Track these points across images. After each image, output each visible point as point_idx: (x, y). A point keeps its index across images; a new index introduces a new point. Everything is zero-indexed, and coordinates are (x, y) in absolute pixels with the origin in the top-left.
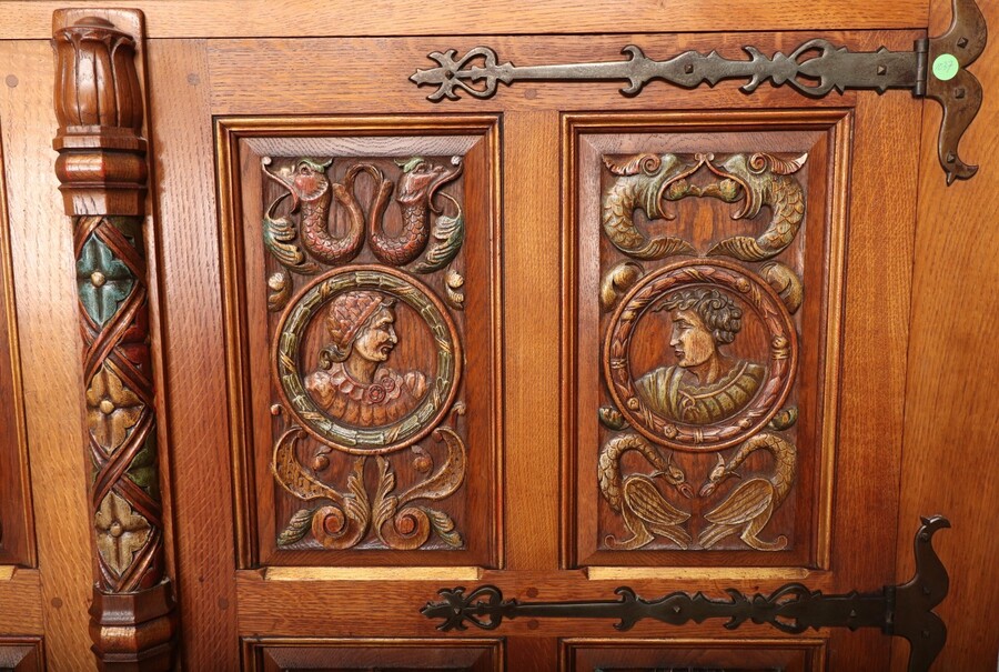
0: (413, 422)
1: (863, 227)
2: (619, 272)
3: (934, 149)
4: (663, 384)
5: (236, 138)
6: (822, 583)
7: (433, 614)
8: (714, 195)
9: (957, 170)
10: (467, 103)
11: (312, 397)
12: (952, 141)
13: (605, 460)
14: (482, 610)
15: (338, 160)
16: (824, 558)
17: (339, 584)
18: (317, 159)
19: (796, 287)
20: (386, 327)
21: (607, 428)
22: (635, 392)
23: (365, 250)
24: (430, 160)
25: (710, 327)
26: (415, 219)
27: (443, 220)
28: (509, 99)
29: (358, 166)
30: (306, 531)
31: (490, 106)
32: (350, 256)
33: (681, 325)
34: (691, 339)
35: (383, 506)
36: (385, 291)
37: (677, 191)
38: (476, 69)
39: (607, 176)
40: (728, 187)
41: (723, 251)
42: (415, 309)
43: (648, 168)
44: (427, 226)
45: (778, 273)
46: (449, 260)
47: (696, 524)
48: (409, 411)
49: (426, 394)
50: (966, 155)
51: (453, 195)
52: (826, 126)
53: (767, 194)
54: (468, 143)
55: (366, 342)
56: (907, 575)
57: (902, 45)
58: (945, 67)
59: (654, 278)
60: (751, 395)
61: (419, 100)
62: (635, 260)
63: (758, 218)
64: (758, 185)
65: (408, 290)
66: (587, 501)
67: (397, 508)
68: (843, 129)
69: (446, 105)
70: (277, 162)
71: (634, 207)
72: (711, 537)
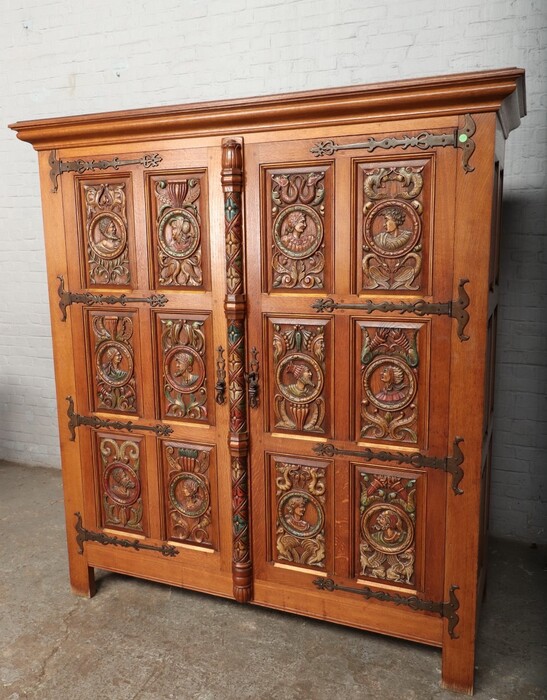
0: (310, 250)
2: (368, 204)
3: (462, 164)
4: (381, 238)
5: (265, 170)
6: (429, 300)
7: (315, 307)
8: (397, 180)
9: (468, 169)
10: (326, 157)
11: (283, 243)
12: (467, 160)
13: (364, 261)
14: (328, 306)
15: (291, 174)
16: (430, 292)
18: (286, 174)
19: (420, 207)
20: (303, 222)
21: (366, 251)
22: (373, 241)
23: (298, 201)
24: (316, 173)
25: (395, 220)
26: (312, 189)
27: (320, 190)
28: (337, 155)
29: (297, 176)
30: (280, 282)
31: (332, 157)
32: (294, 202)
33: (386, 220)
34: (389, 224)
35: (302, 275)
36: (303, 211)
37: (385, 179)
38: (328, 147)
39: (365, 176)
40: (400, 177)
41: (398, 197)
42: (311, 216)
43: (376, 173)
44: (315, 192)
45: (416, 203)
46: (320, 202)
47: (391, 281)
48: (309, 247)
49: (314, 242)
50: (471, 165)
51: (321, 184)
52: (429, 158)
53: (411, 179)
54: (327, 168)
55: (298, 227)
56: (456, 297)
57: (450, 132)
58: (463, 138)
59: (380, 205)
60: (408, 240)
61: (313, 157)
62: (373, 200)
63: (409, 187)
64: (408, 176)
65: (309, 211)
66: (359, 274)
67: (305, 276)
68: (434, 158)
69: (320, 158)
70: (275, 176)
71: (372, 185)
72: (396, 285)
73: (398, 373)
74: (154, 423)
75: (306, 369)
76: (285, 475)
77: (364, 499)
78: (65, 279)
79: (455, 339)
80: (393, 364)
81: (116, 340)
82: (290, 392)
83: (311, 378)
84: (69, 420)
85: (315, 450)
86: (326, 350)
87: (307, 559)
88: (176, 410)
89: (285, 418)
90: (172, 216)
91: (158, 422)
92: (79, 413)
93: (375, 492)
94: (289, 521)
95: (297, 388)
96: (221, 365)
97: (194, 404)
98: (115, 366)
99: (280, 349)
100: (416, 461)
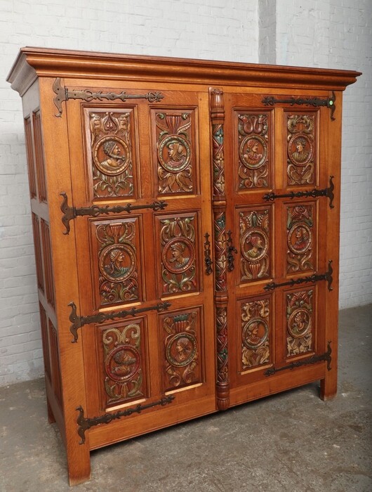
1: (322, 128)
2: (290, 136)
3: (330, 115)
4: (296, 155)
5: (234, 111)
6: (318, 189)
7: (265, 198)
8: (302, 122)
9: (333, 119)
10: (269, 106)
12: (332, 114)
13: (288, 169)
14: (272, 197)
15: (250, 115)
16: (318, 184)
17: (250, 194)
19: (313, 138)
21: (288, 163)
22: (292, 156)
24: (264, 115)
25: (303, 145)
27: (265, 126)
28: (275, 105)
29: (253, 117)
30: (244, 185)
31: (273, 106)
32: (251, 133)
33: (298, 145)
34: (299, 147)
35: (256, 179)
36: (256, 139)
37: (297, 122)
40: (304, 121)
41: (303, 132)
43: (294, 118)
44: (263, 127)
45: (311, 135)
46: (266, 133)
47: (301, 180)
48: (260, 161)
49: (262, 158)
50: (333, 117)
51: (267, 122)
52: (316, 111)
54: (269, 113)
55: (254, 149)
56: (329, 186)
57: (326, 99)
58: (331, 103)
60: (308, 156)
61: (262, 105)
62: (292, 133)
63: (308, 127)
64: (308, 121)
65: (260, 139)
66: (285, 176)
67: (258, 179)
68: (319, 111)
69: (267, 106)
71: (292, 124)
72: (303, 182)
73: (305, 232)
74: (154, 302)
75: (259, 238)
76: (247, 311)
77: (289, 311)
78: (69, 196)
79: (329, 208)
80: (302, 227)
81: (118, 242)
82: (250, 256)
83: (261, 244)
84: (71, 324)
85: (265, 288)
86: (270, 225)
87: (259, 361)
88: (172, 288)
89: (247, 273)
90: (169, 141)
91: (158, 301)
92: (83, 315)
93: (295, 304)
94: (249, 341)
95: (253, 251)
96: (207, 246)
97: (185, 280)
98: (118, 264)
99: (244, 228)
100: (313, 279)
